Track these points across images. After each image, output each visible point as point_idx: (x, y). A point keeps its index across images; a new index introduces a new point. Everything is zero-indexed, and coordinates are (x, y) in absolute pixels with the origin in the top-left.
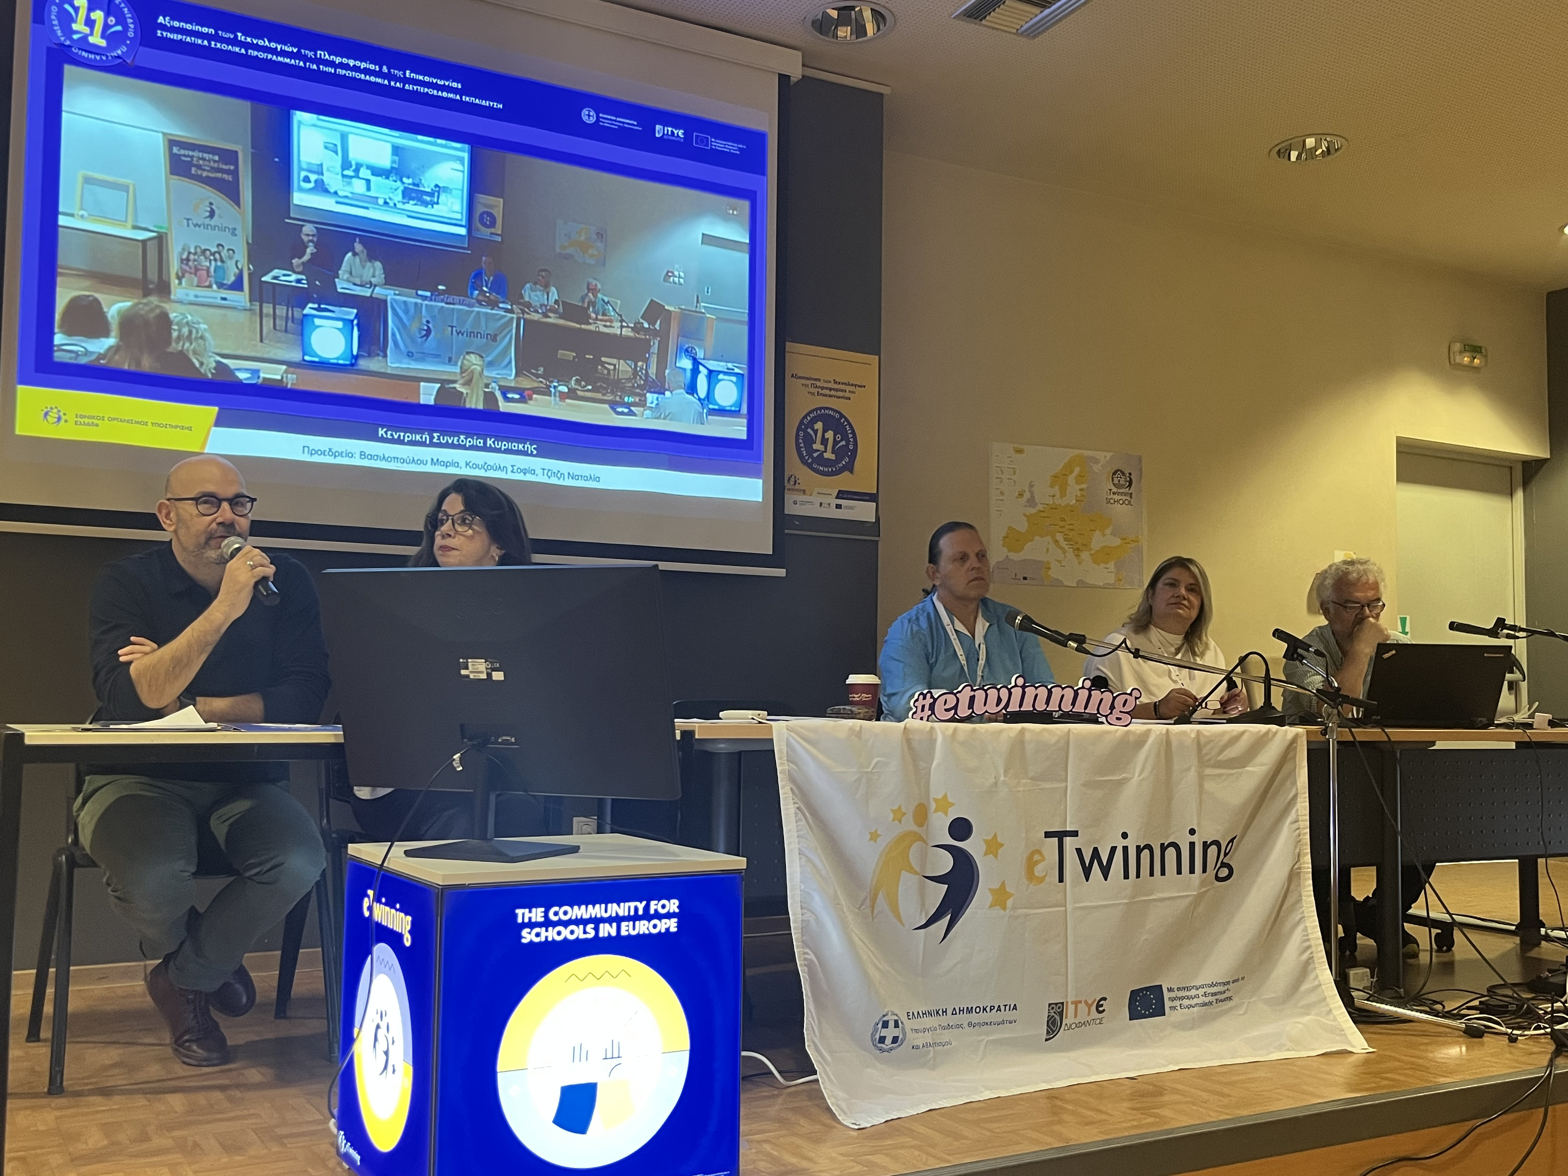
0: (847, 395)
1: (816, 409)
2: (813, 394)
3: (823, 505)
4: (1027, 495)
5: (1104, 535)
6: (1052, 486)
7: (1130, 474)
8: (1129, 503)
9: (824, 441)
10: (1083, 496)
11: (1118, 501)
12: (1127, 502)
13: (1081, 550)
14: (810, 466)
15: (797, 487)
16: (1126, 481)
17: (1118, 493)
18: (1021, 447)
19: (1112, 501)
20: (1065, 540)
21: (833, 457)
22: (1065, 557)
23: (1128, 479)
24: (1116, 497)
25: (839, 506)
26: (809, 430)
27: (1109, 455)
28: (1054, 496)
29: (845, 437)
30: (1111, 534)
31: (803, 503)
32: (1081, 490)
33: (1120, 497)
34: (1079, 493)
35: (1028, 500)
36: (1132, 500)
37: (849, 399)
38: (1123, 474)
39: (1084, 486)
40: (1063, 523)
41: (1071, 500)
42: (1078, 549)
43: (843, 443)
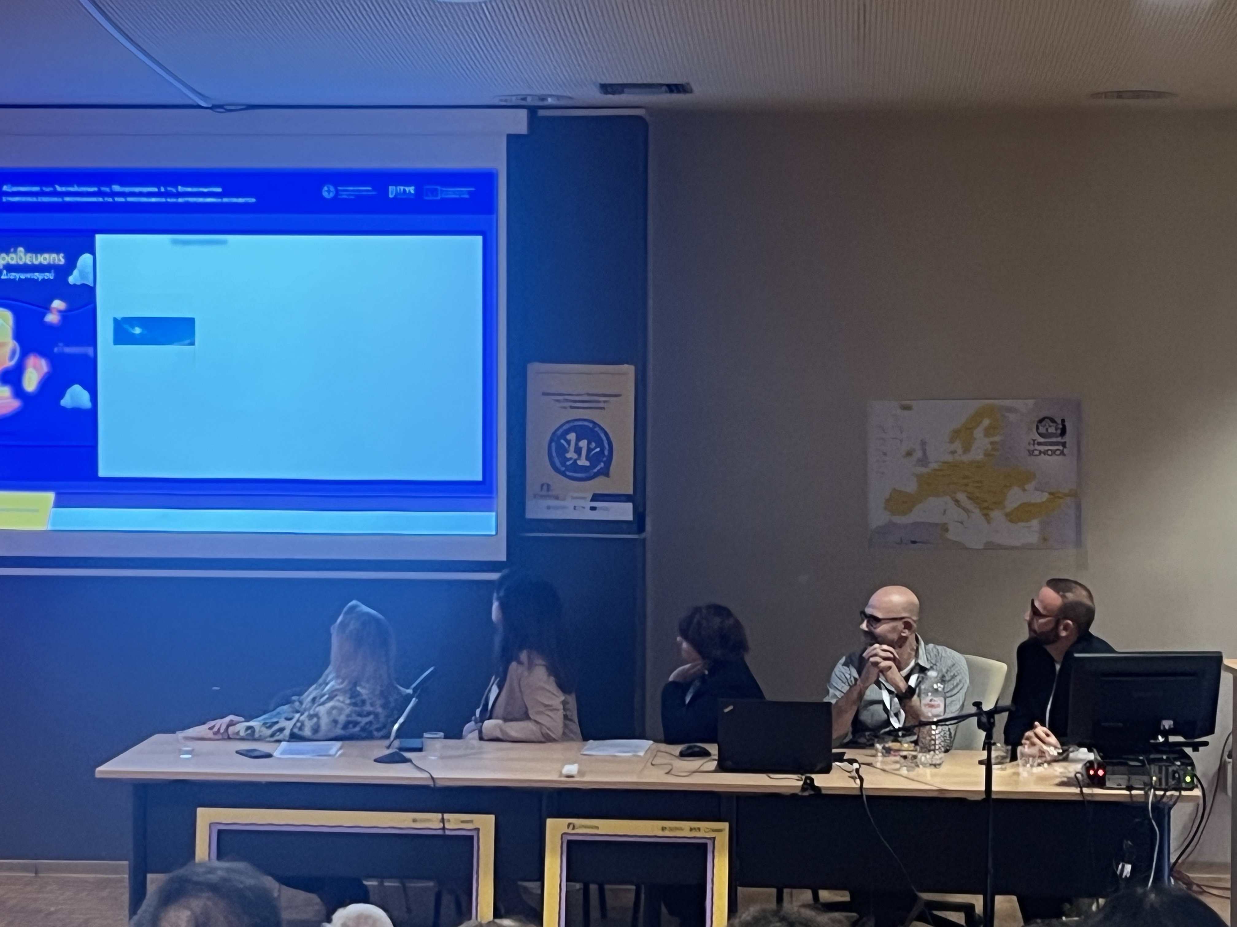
0: (601, 405)
1: (568, 422)
2: (565, 408)
3: (576, 508)
4: (919, 454)
5: (1024, 490)
6: (952, 441)
7: (1063, 421)
8: (1062, 453)
9: (578, 451)
10: (993, 449)
11: (1045, 453)
12: (1058, 452)
13: (992, 509)
14: (563, 474)
15: (550, 493)
16: (1056, 429)
17: (1045, 444)
18: (908, 402)
19: (1037, 453)
20: (969, 498)
21: (587, 464)
22: (969, 517)
23: (1061, 426)
24: (1043, 448)
25: (593, 509)
26: (562, 441)
27: (1031, 402)
28: (953, 452)
29: (600, 444)
30: (1036, 489)
31: (557, 508)
32: (991, 443)
33: (1046, 448)
34: (989, 447)
35: (919, 460)
36: (1065, 450)
37: (603, 408)
38: (1053, 421)
39: (997, 439)
40: (966, 481)
41: (977, 454)
42: (987, 508)
43: (598, 449)
